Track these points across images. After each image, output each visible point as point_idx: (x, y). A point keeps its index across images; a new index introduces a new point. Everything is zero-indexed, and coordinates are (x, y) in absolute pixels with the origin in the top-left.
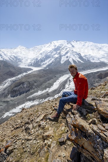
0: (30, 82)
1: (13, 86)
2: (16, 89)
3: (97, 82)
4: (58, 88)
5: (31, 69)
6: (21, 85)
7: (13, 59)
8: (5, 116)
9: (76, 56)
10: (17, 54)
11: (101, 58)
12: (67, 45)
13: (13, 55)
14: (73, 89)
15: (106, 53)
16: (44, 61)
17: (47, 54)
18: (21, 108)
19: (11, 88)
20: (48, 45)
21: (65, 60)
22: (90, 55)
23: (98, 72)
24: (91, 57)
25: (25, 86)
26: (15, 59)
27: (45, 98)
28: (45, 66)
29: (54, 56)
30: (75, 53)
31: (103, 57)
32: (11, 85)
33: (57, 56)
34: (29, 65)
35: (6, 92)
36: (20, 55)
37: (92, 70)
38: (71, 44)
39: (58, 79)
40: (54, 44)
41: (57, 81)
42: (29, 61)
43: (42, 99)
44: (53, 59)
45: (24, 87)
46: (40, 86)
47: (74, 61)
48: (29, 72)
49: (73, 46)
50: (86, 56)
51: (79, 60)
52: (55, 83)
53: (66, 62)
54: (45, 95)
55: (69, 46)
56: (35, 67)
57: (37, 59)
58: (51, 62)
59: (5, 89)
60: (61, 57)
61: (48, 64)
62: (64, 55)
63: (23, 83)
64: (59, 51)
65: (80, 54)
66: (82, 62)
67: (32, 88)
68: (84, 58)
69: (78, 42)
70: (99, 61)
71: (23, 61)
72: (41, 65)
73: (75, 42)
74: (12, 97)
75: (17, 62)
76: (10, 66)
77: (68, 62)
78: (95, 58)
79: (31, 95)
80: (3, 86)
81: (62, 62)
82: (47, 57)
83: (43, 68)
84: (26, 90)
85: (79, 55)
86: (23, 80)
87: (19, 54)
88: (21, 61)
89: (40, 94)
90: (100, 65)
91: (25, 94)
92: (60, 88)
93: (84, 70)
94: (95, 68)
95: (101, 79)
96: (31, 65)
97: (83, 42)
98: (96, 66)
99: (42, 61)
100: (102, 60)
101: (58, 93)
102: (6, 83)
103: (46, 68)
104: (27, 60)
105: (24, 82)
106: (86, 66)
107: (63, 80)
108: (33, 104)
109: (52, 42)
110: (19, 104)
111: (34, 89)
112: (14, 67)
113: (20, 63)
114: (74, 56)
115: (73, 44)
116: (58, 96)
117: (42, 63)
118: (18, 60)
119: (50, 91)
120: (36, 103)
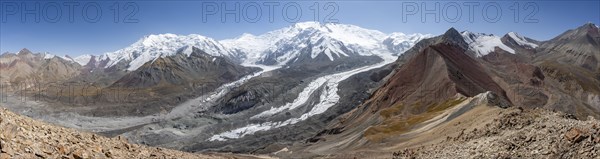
0: (258, 92)
1: (229, 96)
3: (371, 87)
4: (307, 102)
5: (260, 70)
6: (242, 95)
7: (235, 54)
9: (335, 45)
10: (241, 46)
11: (372, 50)
13: (234, 47)
15: (378, 43)
16: (283, 54)
17: (287, 43)
18: (240, 132)
19: (227, 100)
20: (288, 29)
21: (318, 53)
22: (357, 45)
24: (359, 48)
25: (248, 97)
26: (237, 53)
27: (283, 121)
28: (284, 63)
29: (299, 46)
30: (334, 42)
33: (303, 46)
34: (257, 63)
35: (219, 104)
36: (245, 48)
37: (361, 68)
38: (327, 28)
39: (306, 85)
41: (305, 89)
42: (258, 56)
43: (277, 121)
44: (297, 52)
45: (246, 100)
46: (274, 100)
47: (333, 55)
48: (256, 75)
49: (330, 31)
50: (350, 46)
51: (342, 52)
52: (301, 94)
53: (319, 55)
54: (282, 116)
55: (323, 30)
56: (267, 65)
57: (270, 52)
58: (293, 56)
59: (218, 100)
60: (310, 47)
61: (288, 59)
62: (317, 44)
63: (244, 93)
64: (307, 39)
65: (341, 42)
66: (346, 55)
67: (259, 102)
68: (349, 49)
69: (337, 25)
70: (371, 54)
71: (248, 55)
72: (278, 61)
74: (225, 113)
75: (240, 59)
77: (322, 56)
78: (365, 50)
79: (258, 114)
81: (313, 56)
82: (288, 48)
83: (281, 67)
84: (250, 105)
85: (340, 44)
86: (245, 88)
87: (243, 46)
88: (245, 57)
91: (246, 112)
92: (311, 103)
93: (350, 68)
94: (366, 64)
96: (261, 63)
98: (367, 62)
99: (279, 54)
100: (375, 52)
101: (307, 112)
103: (285, 66)
104: (255, 55)
105: (247, 91)
106: (353, 63)
107: (316, 88)
108: (261, 128)
110: (236, 126)
111: (263, 104)
112: (233, 66)
113: (244, 59)
114: (332, 45)
116: (307, 117)
117: (279, 58)
118: (240, 54)
119: (291, 108)
120: (266, 127)
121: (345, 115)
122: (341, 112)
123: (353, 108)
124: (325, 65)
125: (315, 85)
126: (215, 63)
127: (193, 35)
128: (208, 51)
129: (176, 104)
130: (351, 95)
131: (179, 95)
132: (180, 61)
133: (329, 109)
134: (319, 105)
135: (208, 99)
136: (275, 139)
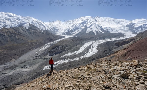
0: (63, 46)
1: (51, 48)
2: (53, 50)
3: (115, 49)
4: (83, 51)
5: (64, 37)
6: (57, 48)
7: (53, 29)
8: (44, 69)
9: (98, 28)
10: (55, 26)
11: (118, 30)
12: (92, 20)
13: (52, 26)
14: (95, 53)
15: (123, 26)
16: (74, 31)
17: (76, 26)
18: (56, 64)
19: (50, 49)
20: (77, 20)
21: (90, 31)
22: (110, 27)
23: (116, 41)
24: (110, 29)
25: (59, 48)
26: (54, 29)
27: (73, 58)
28: (74, 35)
29: (82, 28)
30: (98, 26)
31: (120, 30)
32: (50, 47)
33: (83, 28)
34: (63, 34)
35: (46, 52)
37: (111, 39)
38: (95, 19)
39: (83, 44)
40: (82, 19)
41: (83, 46)
42: (63, 31)
43: (71, 58)
44: (80, 30)
46: (70, 49)
47: (97, 32)
48: (63, 39)
49: (96, 21)
50: (106, 28)
51: (101, 31)
52: (81, 48)
53: (90, 32)
54: (73, 56)
56: (67, 35)
57: (69, 30)
58: (79, 32)
59: (45, 50)
60: (86, 28)
61: (76, 33)
62: (89, 27)
64: (85, 24)
65: (101, 26)
66: (103, 32)
67: (64, 50)
68: (105, 30)
69: (100, 18)
70: (117, 33)
71: (59, 30)
72: (72, 34)
73: (98, 17)
74: (50, 56)
75: (55, 32)
76: (50, 34)
77: (92, 32)
78: (114, 30)
79: (63, 55)
80: (45, 47)
81: (87, 32)
82: (76, 28)
83: (73, 36)
84: (60, 51)
87: (57, 26)
88: (57, 31)
89: (70, 55)
90: (118, 36)
91: (59, 54)
92: (85, 52)
93: (105, 38)
94: (113, 37)
95: (119, 46)
96: (64, 34)
97: (104, 18)
98: (114, 36)
99: (73, 31)
100: (120, 32)
101: (83, 55)
102: (46, 45)
103: (75, 36)
104: (62, 30)
105: (59, 46)
106: (106, 36)
107: (88, 46)
109: (81, 18)
111: (65, 51)
112: (52, 35)
113: (57, 32)
114: (97, 28)
115: (96, 19)
116: (83, 58)
117: (72, 33)
118: (55, 30)
119: (77, 53)
120: (66, 61)
121: (100, 59)
122: (98, 58)
123: (104, 57)
124: (92, 37)
125: (87, 45)
126: (43, 33)
127: (29, 17)
128: (39, 27)
129: (22, 54)
130: (104, 51)
131: (23, 49)
132: (22, 31)
133: (93, 55)
134: (88, 53)
135: (41, 50)
136: (70, 66)
